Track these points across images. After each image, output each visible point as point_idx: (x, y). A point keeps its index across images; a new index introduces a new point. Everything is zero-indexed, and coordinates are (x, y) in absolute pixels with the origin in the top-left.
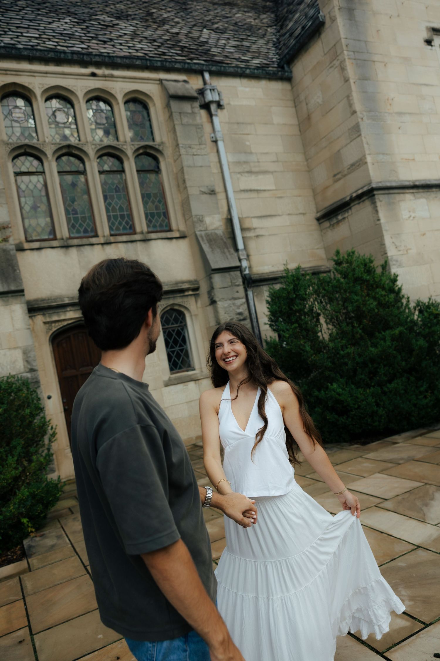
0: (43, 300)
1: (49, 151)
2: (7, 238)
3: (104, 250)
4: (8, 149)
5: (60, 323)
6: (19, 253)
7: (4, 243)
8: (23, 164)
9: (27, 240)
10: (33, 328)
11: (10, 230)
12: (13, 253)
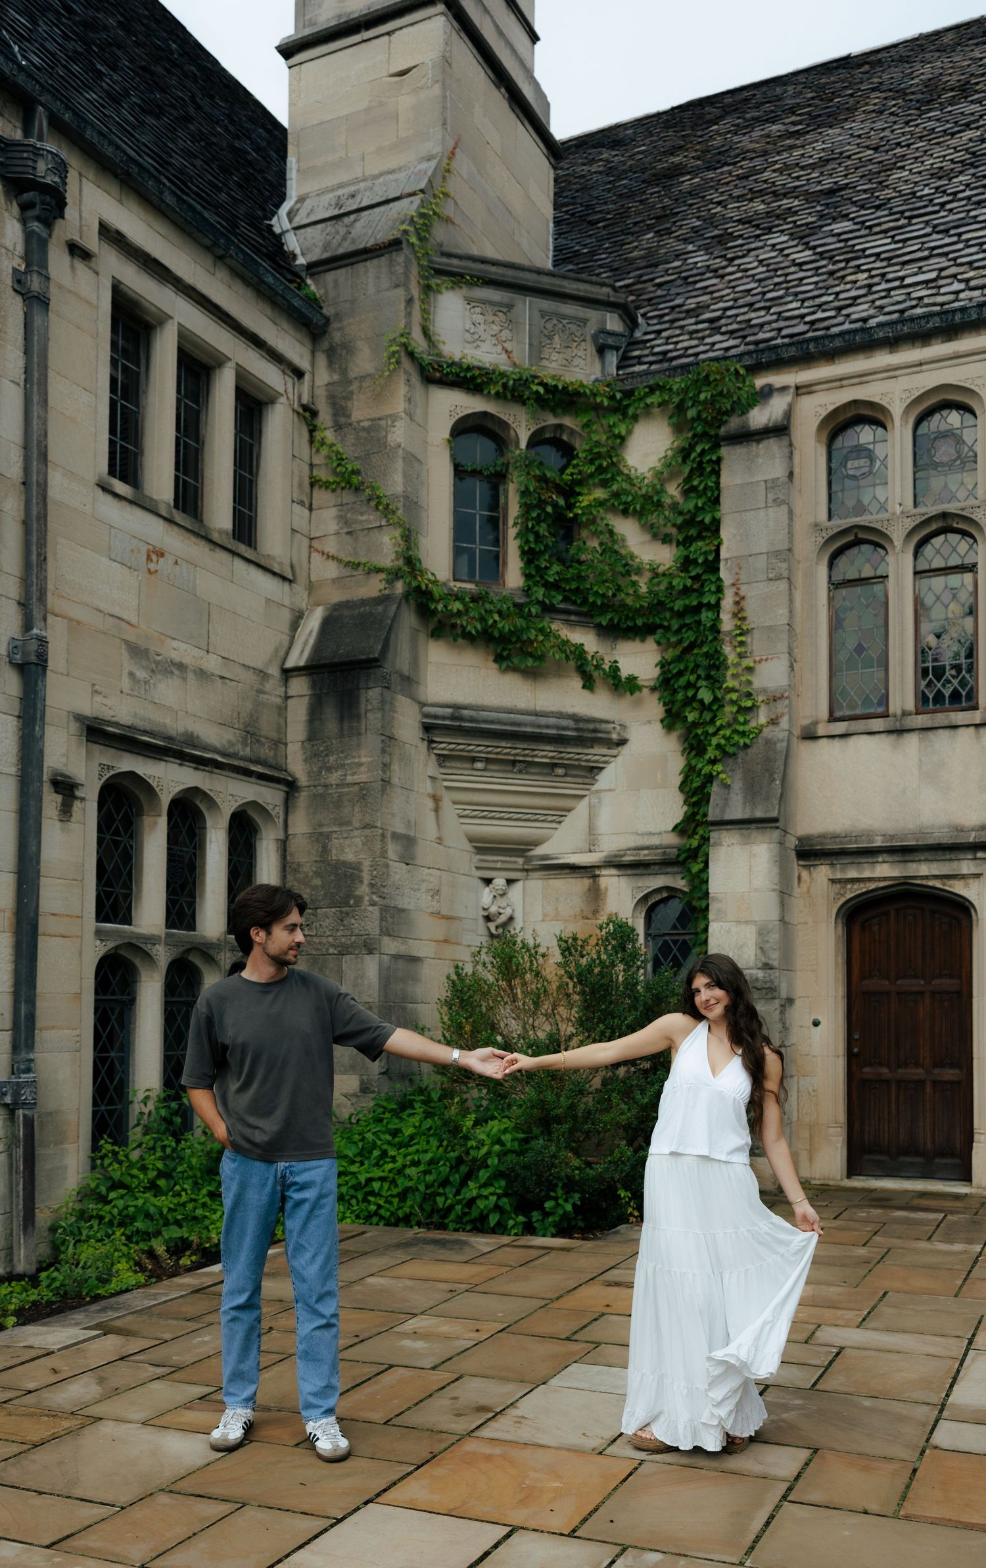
1: (898, 533)
2: (776, 719)
3: (978, 737)
4: (819, 540)
5: (862, 885)
6: (808, 743)
7: (771, 727)
8: (852, 563)
9: (833, 719)
10: (809, 889)
11: (786, 702)
12: (781, 746)
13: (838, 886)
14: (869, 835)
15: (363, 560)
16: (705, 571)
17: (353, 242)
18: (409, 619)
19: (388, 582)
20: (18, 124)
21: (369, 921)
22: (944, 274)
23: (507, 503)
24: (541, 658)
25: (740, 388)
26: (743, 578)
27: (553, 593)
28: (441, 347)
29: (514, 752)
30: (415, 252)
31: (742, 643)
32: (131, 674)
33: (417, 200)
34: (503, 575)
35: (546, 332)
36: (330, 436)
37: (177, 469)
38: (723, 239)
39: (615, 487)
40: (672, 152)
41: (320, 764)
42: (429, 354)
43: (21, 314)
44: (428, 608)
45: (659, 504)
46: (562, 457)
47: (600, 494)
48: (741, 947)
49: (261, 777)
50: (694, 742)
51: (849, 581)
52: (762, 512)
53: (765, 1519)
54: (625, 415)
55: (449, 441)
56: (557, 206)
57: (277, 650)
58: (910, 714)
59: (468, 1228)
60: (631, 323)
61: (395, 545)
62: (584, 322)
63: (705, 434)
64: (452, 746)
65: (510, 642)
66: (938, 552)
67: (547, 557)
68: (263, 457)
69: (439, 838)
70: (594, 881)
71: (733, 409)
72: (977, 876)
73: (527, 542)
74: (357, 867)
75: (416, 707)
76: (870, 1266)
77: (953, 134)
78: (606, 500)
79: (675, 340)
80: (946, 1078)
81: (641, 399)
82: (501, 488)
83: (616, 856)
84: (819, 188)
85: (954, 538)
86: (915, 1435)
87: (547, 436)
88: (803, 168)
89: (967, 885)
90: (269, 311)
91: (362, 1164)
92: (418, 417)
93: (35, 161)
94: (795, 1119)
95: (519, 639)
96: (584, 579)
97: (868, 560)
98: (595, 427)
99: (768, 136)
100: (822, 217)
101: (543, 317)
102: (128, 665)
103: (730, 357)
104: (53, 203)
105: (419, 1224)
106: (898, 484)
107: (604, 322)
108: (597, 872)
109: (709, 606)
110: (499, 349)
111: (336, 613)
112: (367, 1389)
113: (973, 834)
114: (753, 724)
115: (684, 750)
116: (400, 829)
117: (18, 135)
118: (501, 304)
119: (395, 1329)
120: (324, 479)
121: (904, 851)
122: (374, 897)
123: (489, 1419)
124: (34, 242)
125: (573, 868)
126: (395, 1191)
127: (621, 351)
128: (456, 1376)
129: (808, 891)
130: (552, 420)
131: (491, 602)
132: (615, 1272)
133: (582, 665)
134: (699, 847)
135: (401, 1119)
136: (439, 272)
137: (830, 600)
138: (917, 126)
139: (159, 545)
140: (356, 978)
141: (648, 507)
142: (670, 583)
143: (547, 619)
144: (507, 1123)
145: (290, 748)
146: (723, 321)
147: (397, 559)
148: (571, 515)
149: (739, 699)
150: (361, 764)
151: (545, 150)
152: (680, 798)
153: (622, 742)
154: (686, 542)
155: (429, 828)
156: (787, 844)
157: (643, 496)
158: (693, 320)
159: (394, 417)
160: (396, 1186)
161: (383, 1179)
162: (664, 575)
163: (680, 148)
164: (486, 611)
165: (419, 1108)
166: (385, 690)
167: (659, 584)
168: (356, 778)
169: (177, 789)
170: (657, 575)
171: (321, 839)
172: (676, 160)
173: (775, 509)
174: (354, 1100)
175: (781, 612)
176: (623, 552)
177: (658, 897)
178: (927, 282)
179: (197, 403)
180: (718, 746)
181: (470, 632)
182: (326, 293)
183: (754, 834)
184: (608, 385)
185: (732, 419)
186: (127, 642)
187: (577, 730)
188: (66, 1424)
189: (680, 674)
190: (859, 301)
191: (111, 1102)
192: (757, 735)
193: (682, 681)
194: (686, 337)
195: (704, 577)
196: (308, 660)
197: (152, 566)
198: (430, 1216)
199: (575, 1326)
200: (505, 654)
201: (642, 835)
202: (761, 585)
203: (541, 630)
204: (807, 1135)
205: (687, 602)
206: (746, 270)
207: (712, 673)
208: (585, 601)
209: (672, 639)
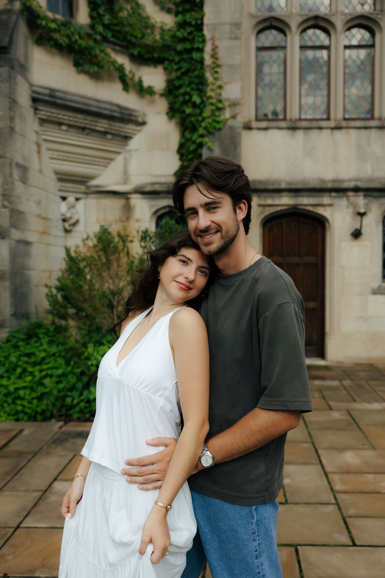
0: (261, 182)
1: (294, 23)
2: (235, 115)
3: (332, 135)
4: (254, 22)
5: (274, 208)
6: (248, 131)
7: (232, 120)
8: (267, 38)
9: (257, 119)
11: (240, 107)
12: (238, 131)
13: (261, 209)
14: (278, 182)
16: (195, 30)
18: (23, 29)
21: (3, 217)
24: (101, 67)
26: (217, 36)
27: (108, 31)
31: (216, 72)
34: (76, 15)
51: (266, 47)
58: (297, 121)
64: (49, 114)
65: (85, 54)
66: (310, 38)
67: (103, 9)
69: (40, 170)
70: (128, 201)
72: (330, 205)
75: (28, 86)
83: (140, 187)
85: (318, 32)
89: (325, 210)
91: (9, 378)
95: (90, 53)
97: (275, 38)
108: (130, 196)
109: (198, 50)
113: (330, 184)
114: (222, 118)
115: (181, 130)
116: (20, 161)
121: (296, 191)
122: (6, 202)
125: (115, 193)
131: (73, 28)
133: (123, 77)
137: (257, 56)
142: (174, 35)
143: (105, 45)
149: (216, 103)
152: (176, 158)
153: (143, 123)
154: (182, 13)
155: (34, 165)
160: (36, 392)
162: (169, 30)
164: (70, 32)
165: (43, 338)
166: (11, 70)
167: (166, 35)
170: (164, 31)
176: (144, 15)
177: (163, 211)
180: (206, 128)
181: (61, 44)
187: (121, 113)
192: (226, 123)
193: (182, 91)
195: (194, 33)
200: (81, 61)
201: (156, 176)
202: (227, 41)
203: (102, 51)
205: (185, 46)
207: (200, 87)
208: (125, 39)
209: (175, 67)
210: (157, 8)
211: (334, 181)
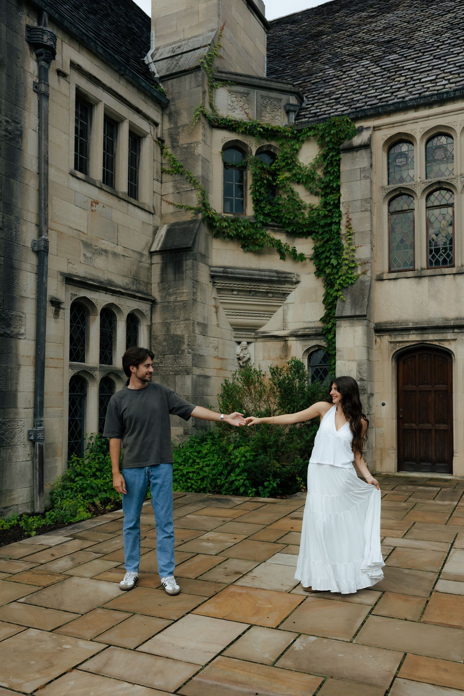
0: (391, 323)
2: (366, 272)
3: (455, 279)
4: (385, 194)
5: (404, 344)
6: (379, 282)
7: (363, 276)
8: (399, 203)
9: (390, 271)
10: (380, 345)
11: (370, 264)
12: (367, 284)
13: (393, 344)
14: (407, 322)
15: (184, 204)
16: (334, 208)
17: (180, 67)
18: (204, 230)
19: (195, 214)
20: (35, 20)
21: (188, 360)
22: (438, 77)
23: (247, 179)
24: (262, 246)
25: (349, 128)
26: (350, 211)
27: (267, 218)
28: (218, 112)
29: (250, 287)
30: (206, 71)
31: (350, 239)
32: (84, 255)
33: (207, 49)
34: (245, 210)
35: (264, 105)
36: (170, 151)
37: (104, 166)
38: (341, 63)
39: (294, 172)
40: (319, 25)
41: (166, 293)
42: (213, 115)
43: (37, 100)
44: (213, 225)
45: (313, 179)
46: (271, 158)
47: (287, 175)
48: (350, 371)
49: (141, 298)
50: (329, 282)
51: (397, 211)
52: (359, 181)
53: (362, 622)
54: (298, 140)
55: (221, 153)
56: (268, 50)
57: (147, 244)
58: (424, 269)
59: (231, 493)
60: (301, 100)
61: (198, 198)
62: (280, 100)
63: (333, 148)
64: (223, 285)
65: (249, 239)
66: (437, 198)
67: (264, 202)
68: (141, 161)
69: (218, 324)
70: (286, 343)
71: (346, 137)
72: (455, 340)
73: (256, 196)
74: (182, 337)
75: (207, 268)
76: (408, 511)
77: (442, 16)
78: (290, 177)
79: (320, 107)
80: (441, 428)
81: (305, 133)
82: (244, 173)
83: (295, 332)
84: (383, 40)
85: (444, 192)
86: (428, 586)
87: (264, 150)
88: (376, 31)
89: (450, 344)
90: (143, 98)
92: (208, 142)
93: (43, 36)
94: (374, 446)
95: (252, 238)
96: (281, 212)
97: (405, 202)
98: (285, 146)
99: (361, 17)
100: (384, 53)
101: (262, 98)
102: (83, 251)
103: (344, 115)
104: (51, 53)
105: (210, 492)
106: (419, 169)
107: (289, 100)
108: (287, 339)
109: (336, 223)
110: (243, 112)
111: (173, 227)
112: (187, 564)
113: (453, 322)
114: (355, 274)
115: (325, 286)
116: (201, 320)
117: (35, 24)
118: (244, 93)
119: (199, 538)
120: (167, 170)
121: (422, 329)
122: (189, 350)
123: (241, 577)
124: (42, 70)
125: (276, 337)
126: (199, 477)
127: (296, 113)
128: (226, 558)
129: (380, 347)
130: (266, 143)
131: (240, 222)
132: (295, 513)
133: (280, 249)
134: (332, 328)
135: (202, 446)
136: (217, 80)
137: (389, 220)
138: (426, 12)
139: (96, 199)
140: (182, 385)
141: (308, 180)
142: (318, 213)
143: (265, 229)
144: (248, 448)
145: (153, 286)
146: (341, 99)
147: (199, 204)
148: (275, 184)
149: (349, 263)
150: (183, 293)
151: (263, 26)
152: (323, 306)
153: (298, 282)
154: (325, 195)
155: (213, 320)
156: (370, 327)
157: (306, 175)
158: (328, 99)
159: (197, 143)
161: (194, 472)
162: (316, 209)
163: (322, 23)
164: (238, 226)
165: (210, 442)
166: (194, 261)
167: (313, 213)
168: (182, 299)
169: (104, 304)
170: (313, 210)
171: (166, 325)
172: (320, 28)
173: (364, 180)
174: (181, 438)
175: (367, 225)
176: (297, 200)
177: (313, 350)
178: (431, 80)
179: (112, 138)
180: (340, 284)
181: (231, 235)
182: (168, 89)
183: (356, 322)
184: (291, 128)
185: (345, 141)
186: (82, 241)
187: (278, 277)
188: (58, 578)
189: (323, 252)
190: (401, 89)
191: (76, 439)
192: (357, 279)
193: (324, 256)
194: (325, 106)
195: (333, 210)
196: (160, 248)
197: (93, 208)
198: (214, 488)
199: (278, 536)
200: (246, 244)
201: (306, 322)
202: (359, 214)
203: (262, 234)
204: (380, 453)
205: (326, 221)
206: (351, 76)
207: (337, 252)
208: (281, 221)
209: (320, 237)
210: (308, 193)
211: (457, 319)
